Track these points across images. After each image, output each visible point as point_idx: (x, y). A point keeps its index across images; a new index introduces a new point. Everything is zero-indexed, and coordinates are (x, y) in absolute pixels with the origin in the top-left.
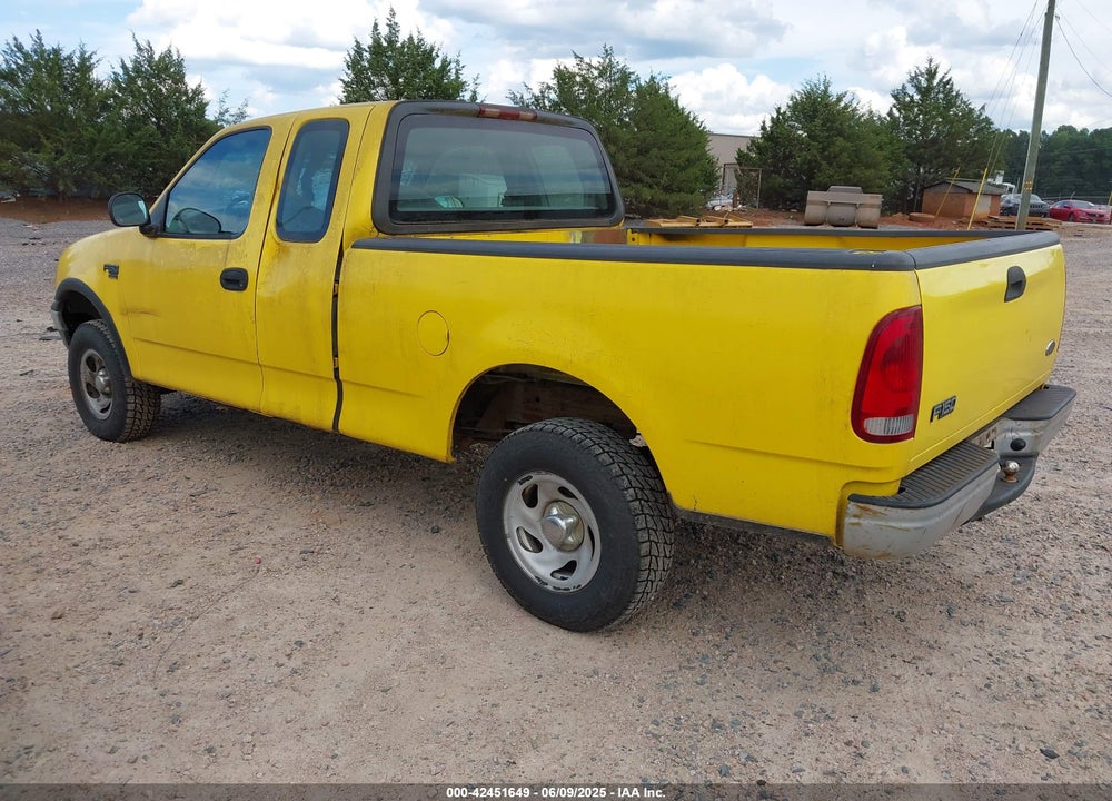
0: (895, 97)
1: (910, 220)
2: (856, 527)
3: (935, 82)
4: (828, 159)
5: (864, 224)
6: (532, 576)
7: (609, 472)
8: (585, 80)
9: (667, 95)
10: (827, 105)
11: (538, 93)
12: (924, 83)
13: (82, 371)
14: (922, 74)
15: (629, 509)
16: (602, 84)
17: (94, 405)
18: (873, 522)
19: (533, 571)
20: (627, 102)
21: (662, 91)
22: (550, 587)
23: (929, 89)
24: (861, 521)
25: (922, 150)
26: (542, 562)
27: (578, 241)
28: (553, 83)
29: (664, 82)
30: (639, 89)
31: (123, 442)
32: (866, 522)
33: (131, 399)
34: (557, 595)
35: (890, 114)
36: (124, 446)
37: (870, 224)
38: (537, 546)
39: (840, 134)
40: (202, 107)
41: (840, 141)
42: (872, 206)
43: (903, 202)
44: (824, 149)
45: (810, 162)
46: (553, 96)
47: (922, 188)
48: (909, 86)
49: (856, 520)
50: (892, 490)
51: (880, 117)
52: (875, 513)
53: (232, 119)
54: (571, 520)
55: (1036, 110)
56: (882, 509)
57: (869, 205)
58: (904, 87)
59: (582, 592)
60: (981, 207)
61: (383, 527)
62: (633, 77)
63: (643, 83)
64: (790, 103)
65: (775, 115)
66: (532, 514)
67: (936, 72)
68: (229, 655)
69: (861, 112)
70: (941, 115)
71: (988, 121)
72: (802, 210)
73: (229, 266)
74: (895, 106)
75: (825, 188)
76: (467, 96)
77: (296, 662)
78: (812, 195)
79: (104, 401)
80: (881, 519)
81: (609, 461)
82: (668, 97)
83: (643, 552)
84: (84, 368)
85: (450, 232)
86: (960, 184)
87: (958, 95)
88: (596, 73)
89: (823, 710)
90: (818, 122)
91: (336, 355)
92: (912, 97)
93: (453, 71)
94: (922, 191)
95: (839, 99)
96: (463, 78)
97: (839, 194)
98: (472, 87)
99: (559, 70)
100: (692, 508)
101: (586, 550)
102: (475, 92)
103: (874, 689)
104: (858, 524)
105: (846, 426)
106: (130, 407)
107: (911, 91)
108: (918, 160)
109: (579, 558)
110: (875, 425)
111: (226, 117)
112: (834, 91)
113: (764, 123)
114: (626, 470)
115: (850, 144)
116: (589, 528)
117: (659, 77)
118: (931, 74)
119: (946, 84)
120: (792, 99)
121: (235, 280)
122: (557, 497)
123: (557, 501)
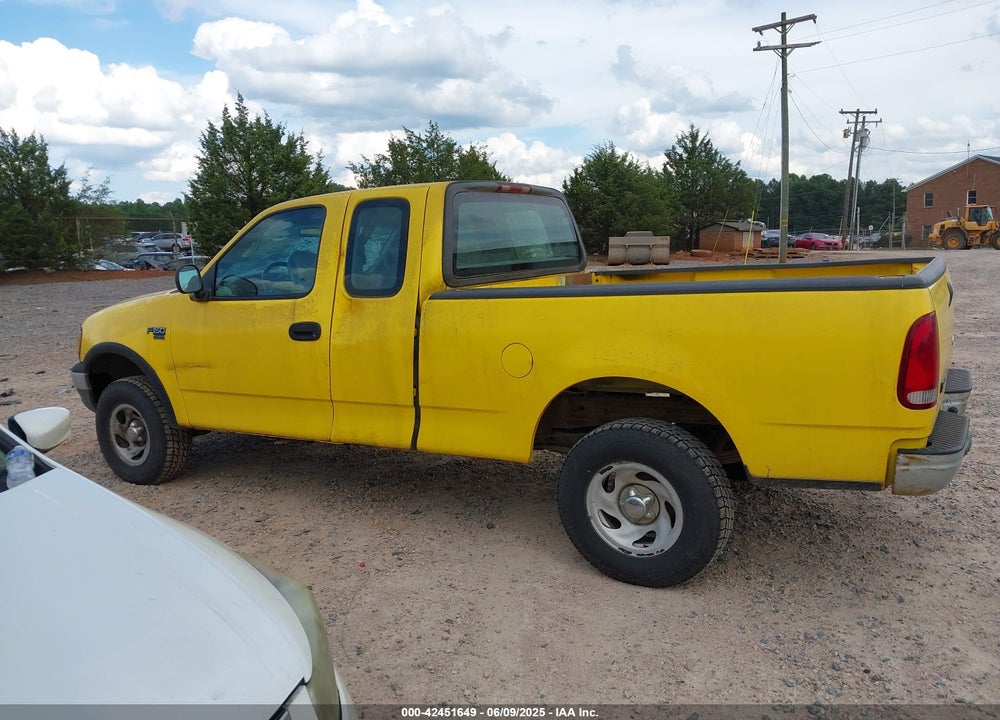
0: (668, 155)
1: (692, 255)
2: (907, 472)
3: (698, 144)
4: (620, 210)
5: (658, 261)
6: (616, 548)
7: (689, 456)
8: (416, 151)
9: (485, 162)
10: (616, 165)
11: (374, 164)
12: (689, 145)
13: (111, 424)
14: (687, 137)
15: (709, 483)
16: (430, 154)
17: (125, 454)
18: (918, 467)
19: (616, 544)
20: (452, 170)
21: (481, 159)
22: (634, 555)
23: (694, 148)
24: (909, 467)
25: (694, 198)
26: (624, 536)
27: (564, 284)
28: (388, 155)
29: (483, 151)
30: (462, 158)
31: (158, 484)
32: (913, 468)
33: (170, 444)
34: (642, 560)
35: (665, 169)
36: (161, 488)
37: (663, 261)
38: (615, 523)
39: (629, 188)
40: (65, 187)
41: (629, 194)
42: (662, 246)
43: (685, 242)
44: (618, 201)
45: (607, 212)
46: (389, 166)
47: (697, 229)
48: (677, 146)
49: (905, 467)
50: (922, 444)
51: (657, 174)
52: (920, 460)
53: (94, 195)
54: (648, 499)
55: (783, 163)
56: (925, 457)
57: (660, 245)
58: (673, 147)
59: (665, 556)
60: (748, 242)
61: (445, 528)
62: (456, 147)
63: (464, 152)
64: (584, 165)
65: (573, 175)
66: (611, 497)
67: (697, 136)
68: (397, 637)
69: (643, 168)
70: (705, 169)
71: (743, 174)
72: (606, 252)
73: (298, 321)
74: (668, 163)
75: (622, 234)
76: (312, 168)
77: (457, 636)
78: (613, 240)
79: (136, 449)
80: (923, 464)
81: (685, 447)
82: (487, 163)
83: (722, 516)
84: (114, 423)
85: (487, 283)
86: (727, 224)
87: (716, 153)
88: (425, 145)
89: (875, 619)
90: (611, 179)
91: (416, 386)
92: (681, 155)
93: (299, 147)
94: (698, 230)
95: (624, 159)
96: (308, 152)
97: (634, 238)
98: (316, 160)
99: (393, 143)
100: (765, 476)
101: (664, 522)
102: (319, 165)
103: (901, 600)
104: (907, 470)
105: (894, 400)
106: (169, 452)
107: (680, 151)
108: (691, 207)
109: (658, 528)
110: (915, 397)
111: (89, 193)
112: (620, 152)
113: (565, 182)
114: (699, 454)
115: (637, 196)
116: (667, 504)
117: (478, 147)
118: (694, 137)
119: (706, 145)
120: (585, 162)
121: (305, 332)
122: (633, 481)
123: (632, 485)
